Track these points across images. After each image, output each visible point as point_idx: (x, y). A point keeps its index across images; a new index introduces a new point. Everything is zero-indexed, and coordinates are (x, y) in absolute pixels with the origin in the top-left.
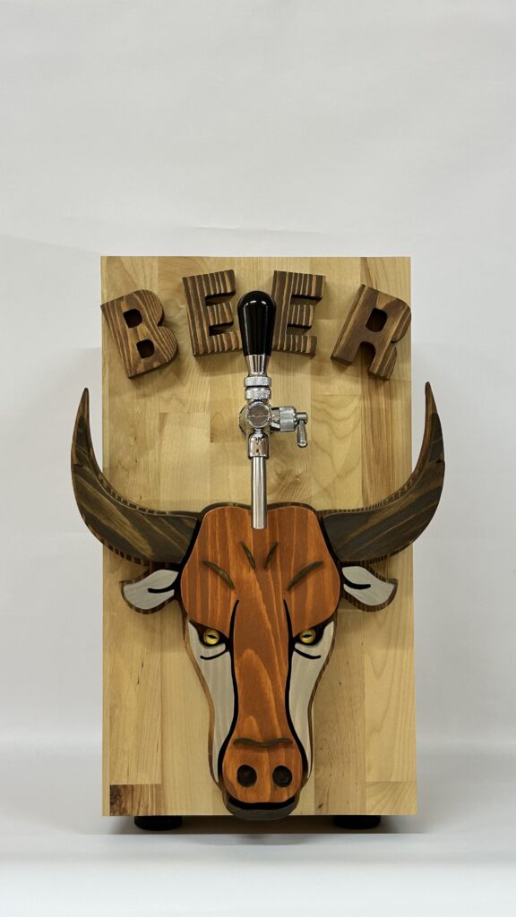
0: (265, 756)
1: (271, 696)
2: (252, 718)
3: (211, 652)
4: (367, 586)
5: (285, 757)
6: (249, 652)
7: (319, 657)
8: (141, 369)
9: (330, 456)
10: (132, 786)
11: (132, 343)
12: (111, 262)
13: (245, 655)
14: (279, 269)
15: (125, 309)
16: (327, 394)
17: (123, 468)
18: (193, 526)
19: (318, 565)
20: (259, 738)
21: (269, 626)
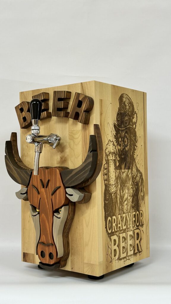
0: (47, 248)
1: (48, 229)
2: (44, 236)
3: (34, 214)
4: (72, 195)
5: (52, 250)
6: (43, 215)
7: (60, 218)
8: (23, 126)
9: (74, 151)
10: (28, 253)
11: (22, 118)
12: (22, 93)
13: (42, 215)
14: (55, 90)
15: (20, 108)
16: (72, 130)
17: (25, 156)
18: (30, 174)
19: (60, 187)
20: (45, 243)
21: (48, 206)
